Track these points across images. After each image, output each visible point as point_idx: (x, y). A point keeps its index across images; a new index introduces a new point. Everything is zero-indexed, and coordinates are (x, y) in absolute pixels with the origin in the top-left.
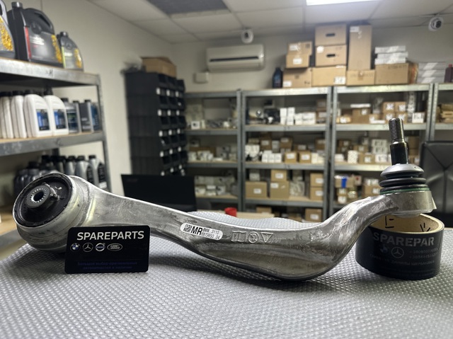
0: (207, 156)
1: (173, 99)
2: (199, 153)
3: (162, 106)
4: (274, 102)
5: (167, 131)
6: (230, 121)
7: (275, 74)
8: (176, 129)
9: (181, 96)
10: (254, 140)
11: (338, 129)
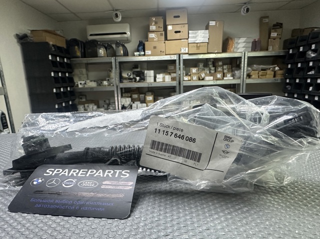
0: (93, 108)
1: (62, 64)
2: (86, 105)
3: (54, 69)
4: (139, 66)
5: (60, 88)
6: (108, 80)
7: (139, 46)
8: (67, 87)
9: (69, 62)
10: (126, 95)
11: (184, 85)
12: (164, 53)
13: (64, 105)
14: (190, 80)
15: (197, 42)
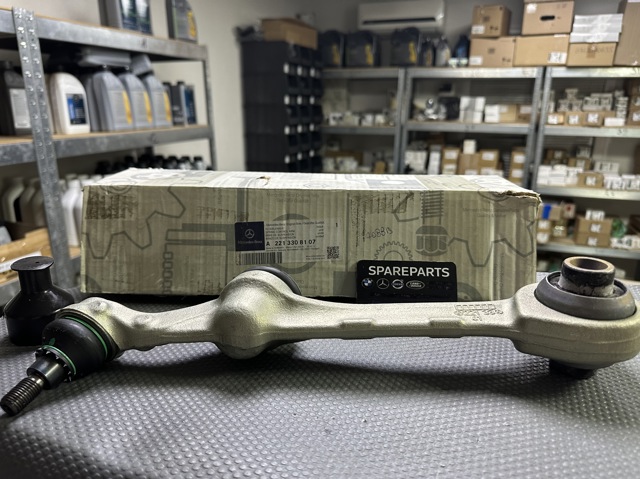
0: (350, 165)
2: (339, 159)
4: (454, 87)
5: (296, 126)
6: (387, 114)
8: (308, 125)
9: (318, 75)
11: (548, 133)
12: (511, 64)
13: (300, 157)
14: (562, 124)
15: (590, 41)
